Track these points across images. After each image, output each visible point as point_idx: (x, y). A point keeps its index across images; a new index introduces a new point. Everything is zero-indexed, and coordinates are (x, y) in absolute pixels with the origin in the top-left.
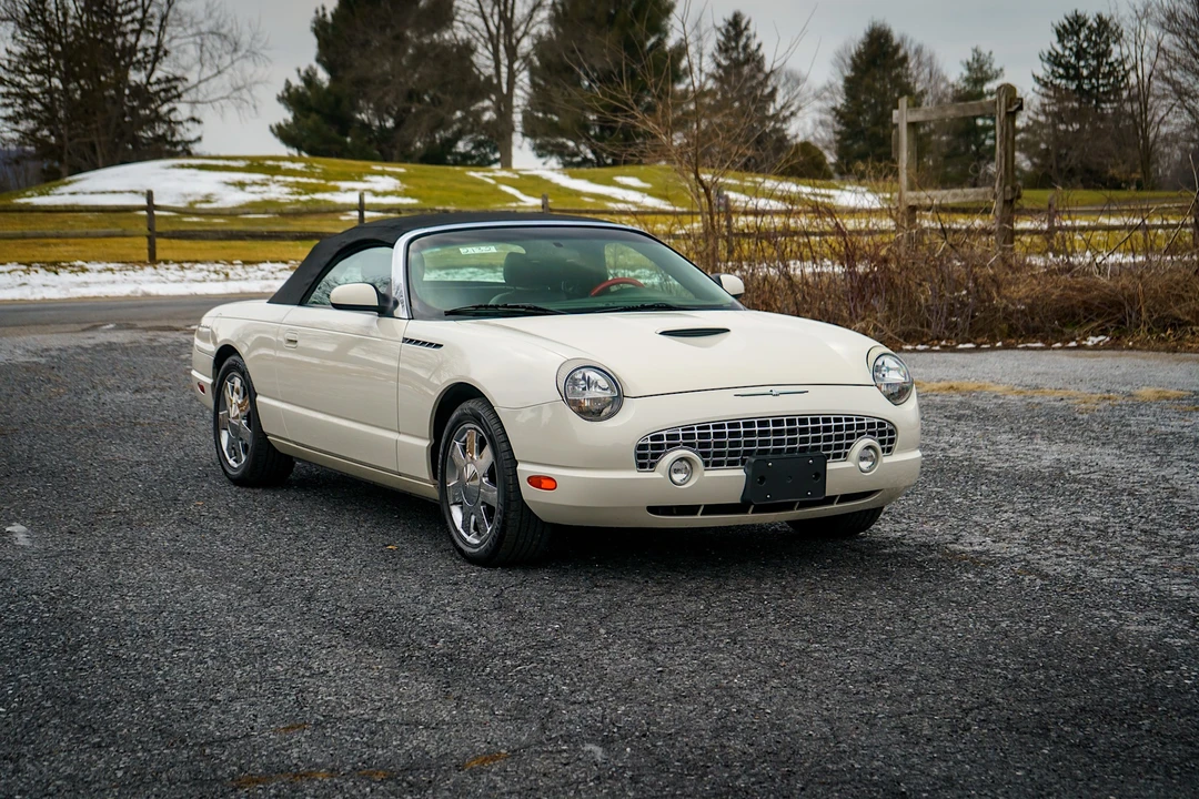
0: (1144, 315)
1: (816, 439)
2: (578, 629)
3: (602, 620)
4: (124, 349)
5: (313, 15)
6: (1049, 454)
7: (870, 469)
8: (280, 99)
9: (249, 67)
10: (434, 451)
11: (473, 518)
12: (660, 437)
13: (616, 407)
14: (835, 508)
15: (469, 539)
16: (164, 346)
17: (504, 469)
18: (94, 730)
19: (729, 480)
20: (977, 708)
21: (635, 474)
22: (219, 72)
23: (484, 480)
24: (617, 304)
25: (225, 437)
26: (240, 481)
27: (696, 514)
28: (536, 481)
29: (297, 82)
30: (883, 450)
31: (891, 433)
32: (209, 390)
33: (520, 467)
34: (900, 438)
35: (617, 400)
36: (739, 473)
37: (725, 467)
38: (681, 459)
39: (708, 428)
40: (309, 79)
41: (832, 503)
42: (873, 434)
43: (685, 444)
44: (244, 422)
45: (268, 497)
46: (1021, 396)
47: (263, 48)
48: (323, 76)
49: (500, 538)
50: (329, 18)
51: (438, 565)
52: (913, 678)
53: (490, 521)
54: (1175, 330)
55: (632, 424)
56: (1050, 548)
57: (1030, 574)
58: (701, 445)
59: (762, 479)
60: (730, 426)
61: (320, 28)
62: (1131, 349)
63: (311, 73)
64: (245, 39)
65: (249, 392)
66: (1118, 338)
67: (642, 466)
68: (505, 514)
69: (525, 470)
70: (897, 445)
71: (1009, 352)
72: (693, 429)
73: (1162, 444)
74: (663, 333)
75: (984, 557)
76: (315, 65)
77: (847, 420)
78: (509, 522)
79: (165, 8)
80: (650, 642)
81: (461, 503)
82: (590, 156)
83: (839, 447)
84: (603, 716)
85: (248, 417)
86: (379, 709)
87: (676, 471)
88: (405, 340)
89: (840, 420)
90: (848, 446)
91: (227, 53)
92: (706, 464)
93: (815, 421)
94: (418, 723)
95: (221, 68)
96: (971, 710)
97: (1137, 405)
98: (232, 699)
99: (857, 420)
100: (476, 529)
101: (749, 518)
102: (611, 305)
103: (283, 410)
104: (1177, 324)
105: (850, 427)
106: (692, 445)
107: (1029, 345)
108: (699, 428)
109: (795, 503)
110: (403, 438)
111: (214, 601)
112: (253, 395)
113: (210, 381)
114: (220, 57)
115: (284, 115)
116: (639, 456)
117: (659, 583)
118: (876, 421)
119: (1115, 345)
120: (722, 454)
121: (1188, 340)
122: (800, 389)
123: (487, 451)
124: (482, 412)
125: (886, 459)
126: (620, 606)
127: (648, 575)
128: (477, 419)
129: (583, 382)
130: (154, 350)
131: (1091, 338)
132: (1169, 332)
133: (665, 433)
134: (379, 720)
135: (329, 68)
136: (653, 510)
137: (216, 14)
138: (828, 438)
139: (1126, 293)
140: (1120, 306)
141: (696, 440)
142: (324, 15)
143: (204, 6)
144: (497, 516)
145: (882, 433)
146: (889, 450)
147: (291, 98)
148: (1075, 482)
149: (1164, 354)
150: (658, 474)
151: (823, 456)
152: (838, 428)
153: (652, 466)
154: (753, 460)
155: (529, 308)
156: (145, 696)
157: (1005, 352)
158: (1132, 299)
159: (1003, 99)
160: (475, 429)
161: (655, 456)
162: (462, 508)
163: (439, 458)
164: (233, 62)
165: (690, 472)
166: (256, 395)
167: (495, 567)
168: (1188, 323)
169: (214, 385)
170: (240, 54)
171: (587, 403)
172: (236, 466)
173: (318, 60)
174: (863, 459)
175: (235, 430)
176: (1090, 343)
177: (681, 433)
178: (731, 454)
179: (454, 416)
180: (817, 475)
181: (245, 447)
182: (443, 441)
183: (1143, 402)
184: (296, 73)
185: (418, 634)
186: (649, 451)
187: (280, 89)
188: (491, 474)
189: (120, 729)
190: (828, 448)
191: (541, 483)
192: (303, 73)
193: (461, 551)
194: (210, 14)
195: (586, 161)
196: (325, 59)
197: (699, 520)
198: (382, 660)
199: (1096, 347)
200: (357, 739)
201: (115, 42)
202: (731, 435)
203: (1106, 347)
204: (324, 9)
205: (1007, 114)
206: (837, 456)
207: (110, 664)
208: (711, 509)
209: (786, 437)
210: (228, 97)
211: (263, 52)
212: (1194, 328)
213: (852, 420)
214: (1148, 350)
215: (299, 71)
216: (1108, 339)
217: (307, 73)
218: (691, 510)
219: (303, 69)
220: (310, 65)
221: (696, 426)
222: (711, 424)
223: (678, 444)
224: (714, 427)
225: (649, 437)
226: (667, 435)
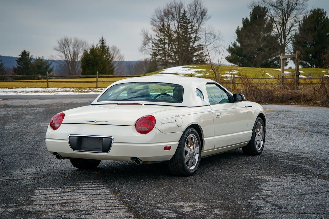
5: (236, 29)
8: (227, 50)
9: (218, 42)
22: (210, 44)
29: (231, 46)
40: (235, 45)
47: (222, 37)
48: (238, 44)
50: (240, 29)
61: (238, 32)
63: (235, 43)
64: (217, 35)
76: (236, 41)
79: (198, 27)
82: (310, 65)
91: (212, 39)
95: (211, 42)
114: (211, 39)
135: (239, 42)
137: (210, 29)
142: (239, 29)
143: (207, 27)
147: (230, 50)
164: (214, 41)
170: (216, 38)
184: (231, 44)
187: (227, 47)
192: (233, 44)
194: (209, 29)
195: (309, 67)
196: (239, 40)
201: (187, 36)
204: (239, 27)
210: (212, 50)
211: (222, 38)
215: (232, 43)
217: (234, 43)
219: (233, 42)
220: (235, 42)
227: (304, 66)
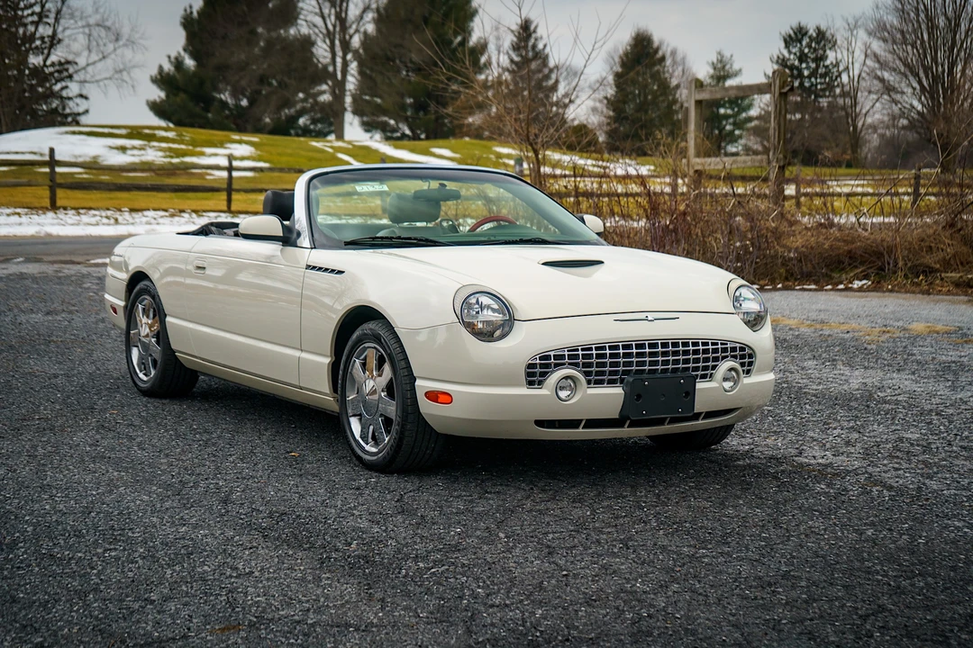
0: (901, 264)
1: (686, 361)
2: (478, 533)
3: (500, 524)
4: (34, 279)
5: (182, 12)
6: (856, 379)
7: (732, 388)
8: (154, 81)
9: (128, 53)
10: (334, 368)
11: (371, 427)
12: (548, 357)
13: (507, 329)
14: (701, 423)
15: (368, 448)
16: (68, 277)
17: (402, 385)
18: (36, 630)
19: (609, 397)
20: (873, 614)
21: (525, 391)
22: (104, 57)
23: (383, 394)
24: (497, 238)
25: (135, 353)
26: (150, 393)
27: (577, 427)
28: (433, 396)
29: (168, 67)
30: (743, 371)
31: (751, 356)
32: (121, 312)
33: (418, 383)
34: (758, 362)
35: (508, 321)
36: (618, 391)
37: (605, 385)
38: (567, 378)
39: (591, 349)
40: (178, 64)
41: (697, 419)
42: (735, 357)
43: (570, 364)
44: (153, 340)
45: (176, 407)
46: (812, 329)
47: (141, 38)
48: (190, 63)
49: (397, 447)
50: (195, 14)
51: (340, 472)
52: (803, 584)
53: (388, 432)
54: (926, 276)
55: (521, 345)
56: (885, 462)
57: (875, 485)
58: (585, 365)
59: (639, 397)
60: (610, 348)
61: (188, 23)
62: (891, 291)
63: (180, 59)
64: (126, 31)
65: (159, 313)
66: (879, 282)
67: (531, 383)
68: (403, 426)
69: (422, 385)
70: (755, 368)
71: (790, 292)
72: (577, 350)
73: (950, 371)
74: (545, 264)
75: (829, 470)
76: (182, 53)
77: (713, 344)
78: (407, 433)
79: (59, 5)
80: (548, 547)
81: (360, 415)
82: (408, 132)
83: (706, 368)
84: (523, 619)
85: (157, 336)
86: (308, 610)
87: (562, 388)
88: (308, 267)
89: (707, 344)
90: (714, 367)
91: (110, 42)
92: (589, 382)
93: (686, 344)
94: (348, 625)
95: (105, 54)
96: (868, 616)
97: (914, 338)
98: (166, 599)
99: (722, 344)
100: (374, 438)
101: (625, 432)
102: (493, 238)
103: (190, 329)
104: (929, 271)
105: (715, 351)
106: (576, 365)
107: (805, 287)
108: (583, 350)
109: (666, 418)
110: (304, 355)
111: (138, 502)
112: (162, 316)
113: (122, 304)
114: (105, 45)
115: (158, 94)
116: (529, 375)
117: (543, 491)
118: (738, 345)
119: (876, 288)
120: (603, 373)
121: (938, 285)
122: (671, 315)
123: (387, 368)
124: (383, 333)
125: (747, 381)
126: (512, 512)
127: (531, 482)
128: (377, 338)
129: (477, 306)
130: (60, 280)
131: (856, 282)
132: (921, 278)
133: (552, 354)
134: (310, 622)
135: (194, 56)
136: (540, 423)
137: (101, 10)
138: (696, 361)
139: (885, 244)
140: (880, 255)
141: (580, 360)
142: (191, 13)
143: (92, 3)
144: (395, 427)
145: (743, 357)
146: (748, 372)
147: (162, 80)
148: (885, 403)
149: (920, 296)
150: (545, 391)
151: (693, 376)
152: (706, 351)
153: (540, 383)
154: (631, 380)
155: (421, 240)
156: (82, 595)
157: (786, 292)
158: (890, 250)
159: (778, 82)
160: (375, 348)
161: (544, 374)
162: (360, 420)
163: (339, 375)
164: (115, 50)
165: (574, 390)
166: (166, 315)
167: (391, 473)
168: (937, 271)
169: (126, 307)
170: (121, 43)
171: (480, 326)
172: (145, 378)
173: (185, 50)
174: (725, 379)
175: (146, 347)
176: (855, 286)
177: (566, 353)
178: (611, 373)
179: (354, 336)
180: (687, 394)
181: (155, 362)
182: (344, 358)
183: (918, 336)
184: (167, 59)
185: (332, 536)
186: (538, 370)
187: (154, 72)
188: (390, 389)
189: (61, 628)
190: (696, 369)
191: (438, 397)
192: (173, 59)
193: (359, 458)
194: (97, 10)
195: (404, 136)
196: (190, 48)
197: (581, 433)
198: (302, 563)
199: (860, 289)
200: (292, 641)
201: (17, 31)
202: (612, 356)
203: (869, 290)
204: (191, 7)
205: (781, 94)
206: (704, 377)
207: (46, 562)
208: (592, 423)
209: (660, 359)
210: (110, 78)
211: (141, 41)
212: (943, 275)
213: (717, 344)
214: (906, 292)
215: (169, 57)
216: (870, 283)
217: (176, 59)
218: (573, 424)
219: (173, 55)
220: (179, 53)
221: (580, 348)
222: (593, 346)
223: (564, 364)
224: (597, 349)
225: (537, 357)
226: (554, 355)
227: (389, 134)
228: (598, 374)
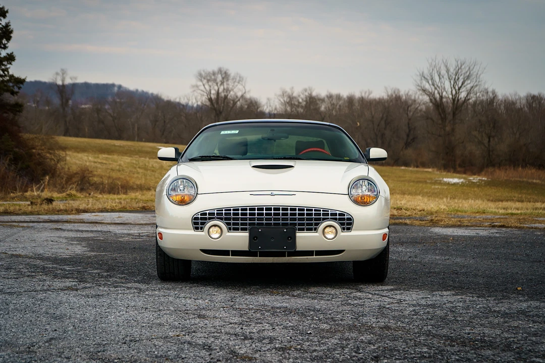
1: (293, 220)
7: (332, 238)
12: (205, 214)
13: (194, 198)
14: (315, 258)
19: (240, 239)
21: (192, 232)
27: (228, 255)
30: (342, 228)
31: (349, 219)
34: (357, 223)
35: (194, 195)
36: (246, 235)
37: (240, 231)
38: (215, 225)
39: (230, 210)
41: (311, 255)
42: (335, 219)
58: (226, 219)
59: (257, 238)
60: (242, 210)
67: (197, 228)
70: (355, 227)
72: (222, 210)
74: (253, 167)
77: (316, 210)
83: (309, 224)
87: (213, 232)
89: (311, 210)
90: (317, 224)
92: (230, 229)
93: (293, 210)
99: (324, 211)
101: (257, 259)
105: (318, 214)
106: (221, 219)
108: (225, 210)
116: (194, 223)
118: (338, 212)
120: (237, 224)
122: (291, 193)
125: (347, 234)
133: (208, 212)
136: (204, 251)
138: (301, 220)
141: (224, 216)
145: (342, 219)
146: (347, 229)
150: (203, 233)
151: (294, 228)
152: (309, 214)
153: (202, 228)
154: (250, 228)
161: (203, 224)
177: (216, 212)
178: (243, 224)
180: (290, 238)
186: (200, 221)
190: (300, 224)
197: (230, 259)
202: (242, 214)
206: (306, 229)
208: (236, 253)
213: (319, 211)
218: (225, 253)
221: (224, 209)
222: (232, 209)
223: (214, 218)
224: (234, 210)
225: (199, 214)
226: (209, 213)
228: (234, 224)
